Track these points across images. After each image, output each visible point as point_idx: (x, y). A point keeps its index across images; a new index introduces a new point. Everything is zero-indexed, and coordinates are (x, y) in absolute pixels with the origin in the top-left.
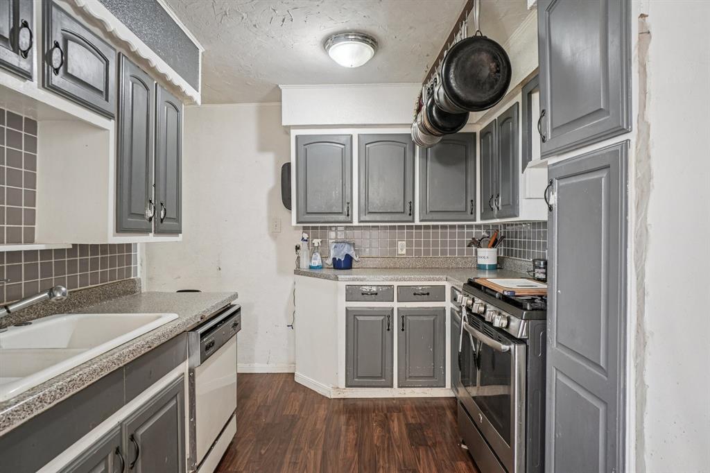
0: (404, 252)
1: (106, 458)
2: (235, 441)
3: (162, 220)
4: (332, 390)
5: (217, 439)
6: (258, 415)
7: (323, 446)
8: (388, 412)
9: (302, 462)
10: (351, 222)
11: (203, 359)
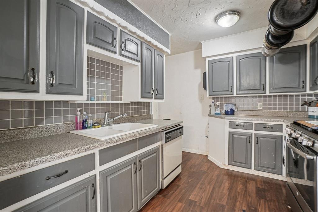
0: (261, 108)
1: (131, 164)
2: (181, 174)
3: (156, 94)
4: (222, 165)
5: (173, 171)
6: (191, 168)
7: (214, 185)
8: (247, 179)
9: (203, 189)
10: (233, 95)
11: (166, 142)
